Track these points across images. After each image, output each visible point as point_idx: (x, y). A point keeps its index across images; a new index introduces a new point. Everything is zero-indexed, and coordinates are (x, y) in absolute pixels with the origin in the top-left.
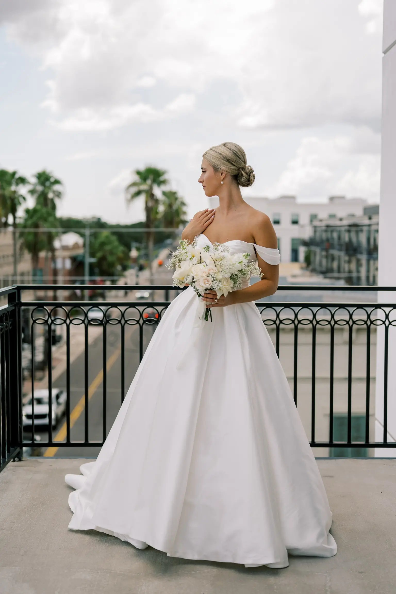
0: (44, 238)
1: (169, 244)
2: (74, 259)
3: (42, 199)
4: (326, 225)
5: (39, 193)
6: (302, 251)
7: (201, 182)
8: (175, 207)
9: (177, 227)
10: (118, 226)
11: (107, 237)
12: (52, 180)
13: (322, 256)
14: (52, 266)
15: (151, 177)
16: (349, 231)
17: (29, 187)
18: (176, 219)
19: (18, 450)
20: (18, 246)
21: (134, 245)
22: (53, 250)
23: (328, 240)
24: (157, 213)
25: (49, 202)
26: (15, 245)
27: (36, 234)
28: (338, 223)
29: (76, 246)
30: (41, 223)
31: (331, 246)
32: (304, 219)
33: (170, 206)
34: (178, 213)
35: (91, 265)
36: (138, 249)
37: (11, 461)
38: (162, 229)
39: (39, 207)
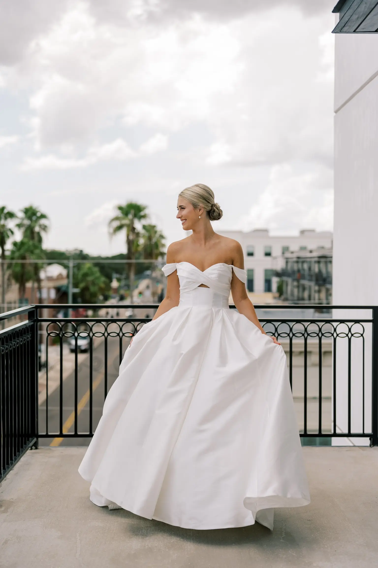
0: (30, 269)
1: (148, 275)
2: (58, 290)
3: (29, 233)
4: (298, 257)
5: (26, 226)
6: (275, 281)
7: (179, 218)
8: (154, 240)
9: (156, 258)
10: (99, 258)
11: (89, 268)
12: (39, 214)
13: (294, 287)
14: (38, 295)
15: (132, 212)
16: (319, 262)
17: (17, 221)
18: (155, 251)
19: (35, 440)
20: (6, 277)
21: (115, 276)
22: (39, 280)
23: (299, 271)
24: (138, 245)
25: (36, 236)
26: (3, 275)
27: (23, 265)
28: (309, 255)
29: (60, 277)
30: (27, 255)
31: (303, 277)
32: (277, 252)
33: (150, 238)
34: (157, 245)
35: (74, 295)
36: (119, 280)
37: (29, 450)
38: (142, 260)
39: (26, 240)
